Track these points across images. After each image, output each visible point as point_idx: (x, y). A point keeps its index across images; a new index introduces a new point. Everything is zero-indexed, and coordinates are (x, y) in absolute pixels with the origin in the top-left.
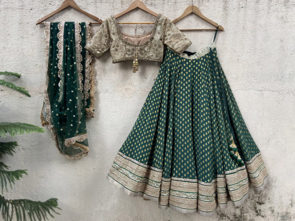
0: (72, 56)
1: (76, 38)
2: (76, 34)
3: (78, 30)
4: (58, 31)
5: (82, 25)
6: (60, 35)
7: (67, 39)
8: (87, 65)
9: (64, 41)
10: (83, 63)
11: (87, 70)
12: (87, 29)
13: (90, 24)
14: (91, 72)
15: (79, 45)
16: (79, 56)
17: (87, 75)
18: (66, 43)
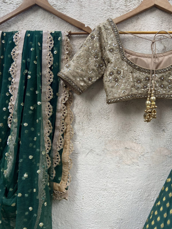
0: (36, 89)
1: (43, 57)
2: (44, 51)
3: (49, 45)
4: (13, 45)
5: (56, 36)
6: (17, 52)
7: (28, 60)
8: (60, 105)
9: (23, 63)
10: (54, 102)
11: (59, 115)
12: (64, 43)
13: (70, 35)
14: (65, 117)
15: (48, 70)
16: (46, 90)
17: (58, 124)
18: (25, 66)
